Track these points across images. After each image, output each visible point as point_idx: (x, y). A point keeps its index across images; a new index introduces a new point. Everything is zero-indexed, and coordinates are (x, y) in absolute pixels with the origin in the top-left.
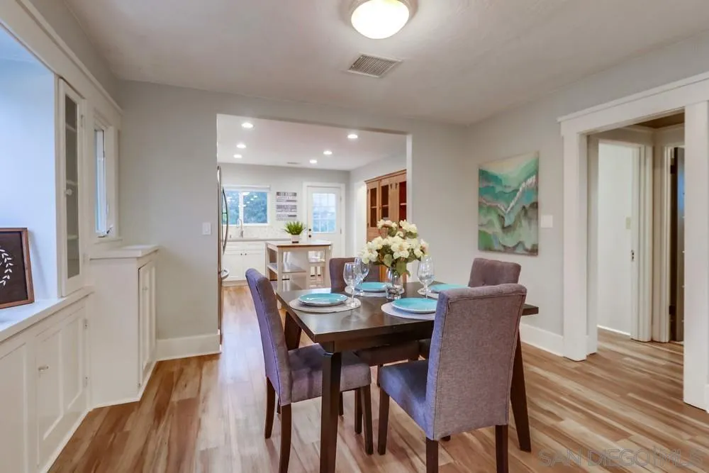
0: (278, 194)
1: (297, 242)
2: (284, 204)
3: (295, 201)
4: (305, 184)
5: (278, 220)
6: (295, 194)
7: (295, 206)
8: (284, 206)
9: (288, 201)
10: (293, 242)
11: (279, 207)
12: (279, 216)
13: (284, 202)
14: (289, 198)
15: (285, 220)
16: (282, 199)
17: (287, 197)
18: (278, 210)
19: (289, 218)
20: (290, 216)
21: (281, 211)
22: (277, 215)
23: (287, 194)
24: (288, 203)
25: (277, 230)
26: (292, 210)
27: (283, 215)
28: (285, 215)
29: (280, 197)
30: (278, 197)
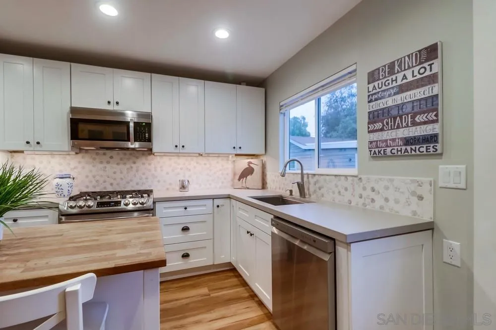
0: (372, 76)
2: (390, 102)
3: (432, 80)
5: (374, 156)
7: (434, 97)
8: (389, 109)
9: (402, 89)
11: (374, 117)
12: (374, 144)
13: (390, 96)
14: (405, 77)
15: (393, 156)
16: (384, 88)
17: (400, 76)
18: (372, 127)
19: (409, 148)
20: (408, 141)
21: (382, 130)
22: (371, 142)
23: (400, 66)
24: (399, 99)
25: (373, 190)
26: (418, 119)
27: (386, 141)
28: (394, 140)
29: (376, 84)
30: (371, 87)
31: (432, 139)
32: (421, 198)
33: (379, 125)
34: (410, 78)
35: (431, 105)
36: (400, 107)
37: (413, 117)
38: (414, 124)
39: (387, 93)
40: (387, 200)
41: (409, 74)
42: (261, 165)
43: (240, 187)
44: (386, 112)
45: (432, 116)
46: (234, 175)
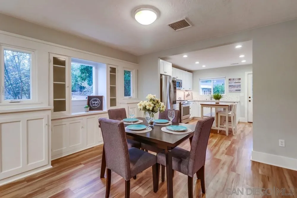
0: (230, 80)
1: (219, 103)
2: (233, 84)
3: (240, 83)
4: (247, 73)
6: (240, 79)
7: (240, 85)
9: (235, 83)
10: (216, 103)
11: (230, 86)
15: (233, 92)
16: (232, 82)
20: (236, 90)
21: (232, 88)
23: (235, 79)
25: (229, 97)
26: (238, 87)
27: (232, 90)
28: (234, 90)
30: (230, 81)
31: (240, 90)
32: (238, 98)
36: (235, 85)
41: (236, 81)
42: (191, 93)
44: (233, 86)
45: (240, 87)
46: (184, 96)
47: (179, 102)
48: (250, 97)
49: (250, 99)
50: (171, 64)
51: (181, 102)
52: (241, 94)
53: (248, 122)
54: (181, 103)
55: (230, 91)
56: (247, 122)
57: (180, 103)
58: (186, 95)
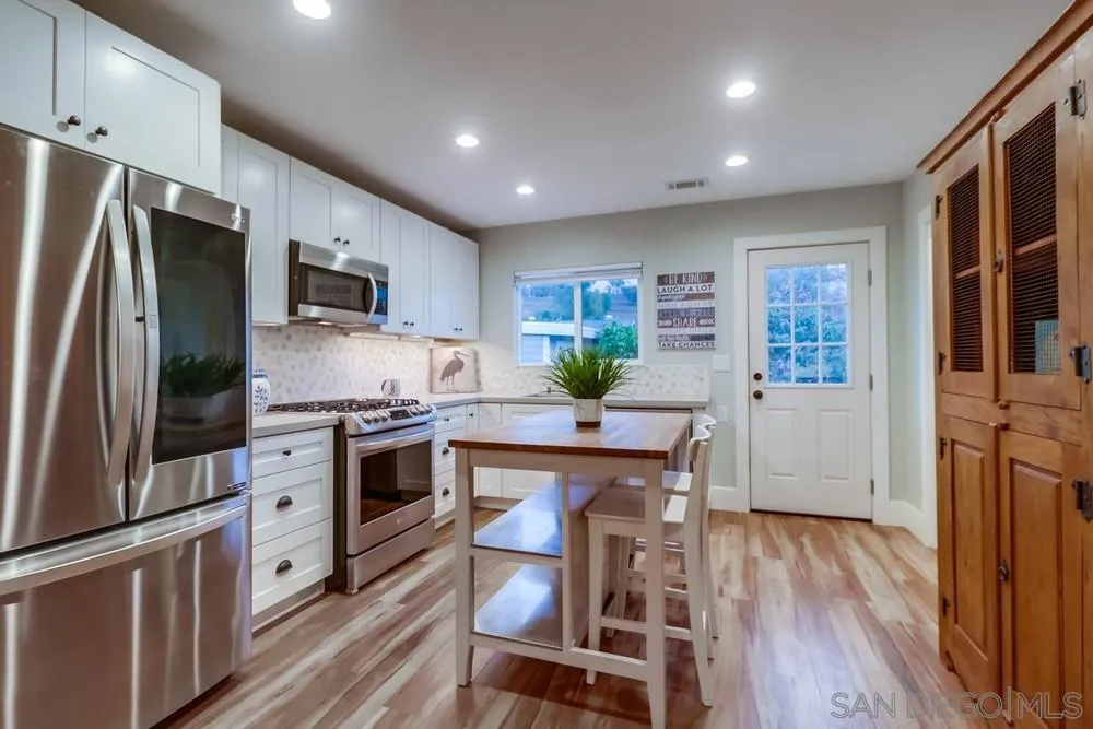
0: (662, 280)
2: (679, 305)
3: (711, 296)
4: (742, 244)
5: (664, 348)
6: (710, 277)
7: (712, 309)
8: (678, 311)
9: (689, 297)
10: (580, 424)
11: (663, 315)
12: (664, 338)
13: (678, 300)
14: (691, 289)
15: (682, 349)
16: (673, 293)
17: (687, 287)
18: (661, 323)
19: (694, 343)
20: (694, 338)
21: (672, 326)
22: (660, 336)
23: (687, 278)
24: (687, 304)
25: (661, 377)
26: (701, 322)
27: (675, 336)
28: (682, 336)
29: (666, 287)
30: (661, 288)
31: (710, 337)
32: (702, 380)
33: (668, 323)
34: (695, 291)
35: (709, 313)
36: (687, 311)
37: (698, 320)
38: (698, 325)
39: (676, 298)
40: (674, 385)
41: (694, 287)
42: (472, 357)
43: (445, 390)
44: (675, 312)
45: (710, 322)
46: (432, 371)
47: (334, 415)
48: (758, 377)
49: (757, 386)
50: (209, 94)
51: (355, 419)
52: (718, 359)
53: (752, 511)
54: (350, 430)
55: (666, 344)
56: (747, 510)
57: (339, 428)
58: (440, 367)
